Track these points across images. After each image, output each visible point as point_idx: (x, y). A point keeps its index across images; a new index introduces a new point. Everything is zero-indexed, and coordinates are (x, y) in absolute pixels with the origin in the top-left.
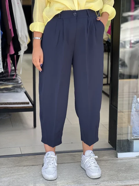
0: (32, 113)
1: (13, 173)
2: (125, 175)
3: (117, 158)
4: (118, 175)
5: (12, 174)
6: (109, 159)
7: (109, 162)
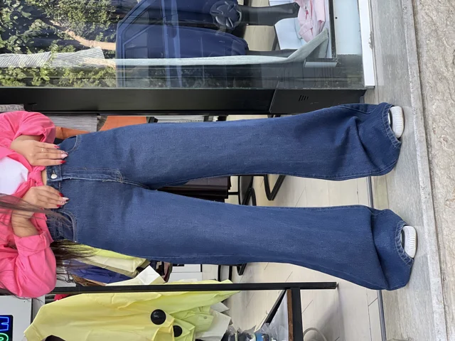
0: (303, 292)
1: (407, 303)
2: (399, 61)
3: (376, 88)
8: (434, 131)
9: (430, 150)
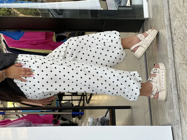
3: (149, 19)
4: (160, 12)
5: (163, 109)
6: (149, 25)
7: (151, 24)
8: (175, 34)
9: (173, 42)
